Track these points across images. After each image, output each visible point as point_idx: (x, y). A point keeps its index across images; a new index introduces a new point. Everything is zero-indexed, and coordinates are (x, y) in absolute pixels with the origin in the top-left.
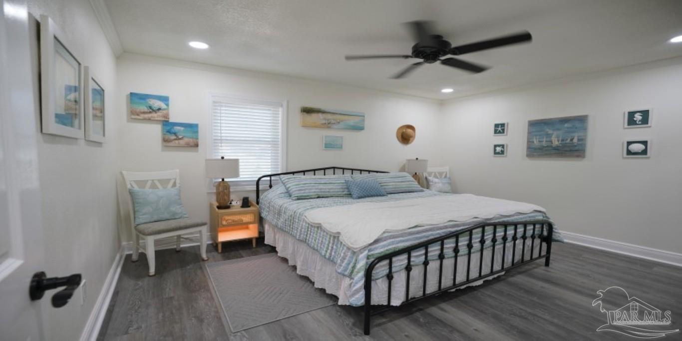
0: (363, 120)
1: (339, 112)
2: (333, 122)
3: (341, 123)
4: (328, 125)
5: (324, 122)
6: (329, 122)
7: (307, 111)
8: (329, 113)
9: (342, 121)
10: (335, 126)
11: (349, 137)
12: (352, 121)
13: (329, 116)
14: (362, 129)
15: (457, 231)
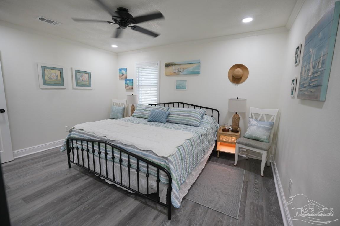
0: (199, 66)
1: (183, 63)
2: (180, 70)
3: (184, 71)
4: (177, 73)
5: (175, 71)
6: (178, 71)
7: (167, 65)
8: (178, 64)
9: (185, 69)
10: (181, 73)
11: (191, 80)
12: (191, 68)
13: (178, 67)
14: (198, 73)
15: (93, 140)
